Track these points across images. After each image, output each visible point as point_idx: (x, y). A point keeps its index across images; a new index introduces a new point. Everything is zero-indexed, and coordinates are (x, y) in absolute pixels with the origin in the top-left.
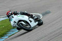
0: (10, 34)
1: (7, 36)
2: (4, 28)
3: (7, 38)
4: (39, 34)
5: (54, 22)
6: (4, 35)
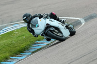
0: (34, 49)
1: (29, 51)
3: (29, 55)
6: (24, 50)
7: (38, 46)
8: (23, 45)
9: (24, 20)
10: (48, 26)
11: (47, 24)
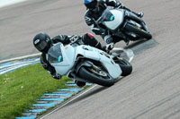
0: (42, 108)
1: (33, 114)
2: (23, 93)
4: (124, 108)
5: (168, 72)
6: (23, 111)
7: (49, 102)
8: (21, 102)
9: (36, 45)
10: (81, 59)
11: (79, 55)
